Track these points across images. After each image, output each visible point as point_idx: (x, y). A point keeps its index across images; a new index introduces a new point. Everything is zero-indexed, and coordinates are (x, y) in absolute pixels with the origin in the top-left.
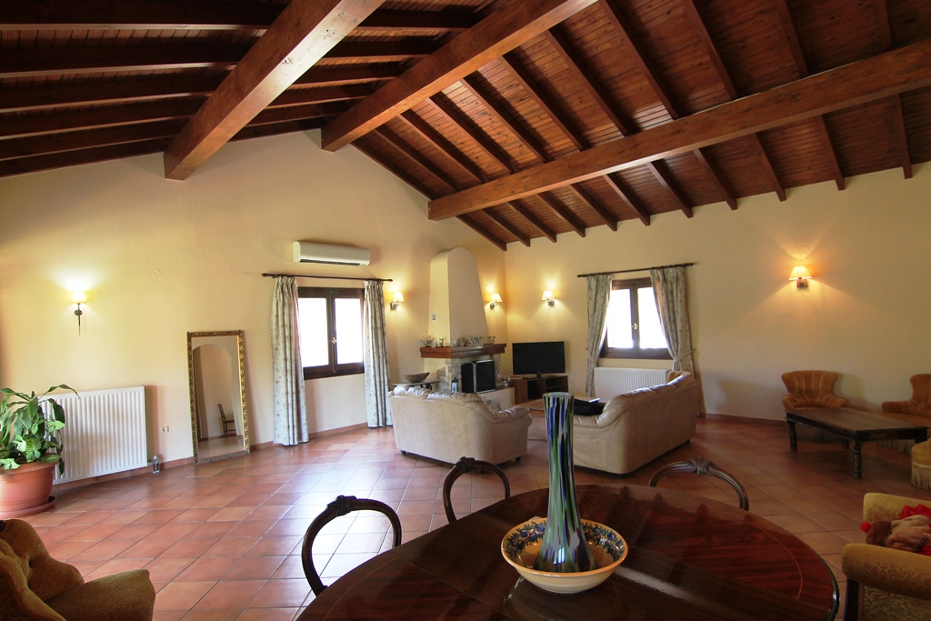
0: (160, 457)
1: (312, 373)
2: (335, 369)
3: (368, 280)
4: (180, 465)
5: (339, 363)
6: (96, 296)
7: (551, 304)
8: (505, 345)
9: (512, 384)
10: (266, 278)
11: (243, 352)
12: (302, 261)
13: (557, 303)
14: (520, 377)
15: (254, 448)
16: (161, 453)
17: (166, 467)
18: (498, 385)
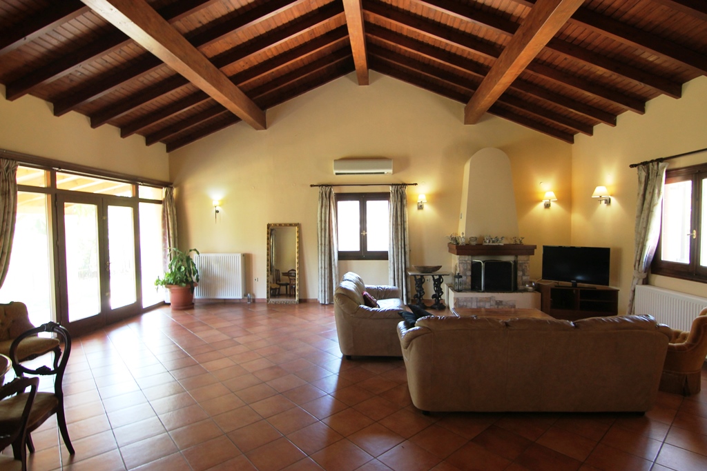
0: (254, 295)
1: (344, 256)
2: (363, 254)
3: (392, 185)
4: (261, 302)
5: (369, 250)
6: (224, 202)
7: (608, 202)
8: (535, 247)
9: (538, 288)
10: (313, 188)
11: (300, 237)
12: (337, 174)
13: (613, 200)
14: (550, 283)
15: (301, 301)
16: (254, 293)
17: (256, 301)
18: (520, 287)
